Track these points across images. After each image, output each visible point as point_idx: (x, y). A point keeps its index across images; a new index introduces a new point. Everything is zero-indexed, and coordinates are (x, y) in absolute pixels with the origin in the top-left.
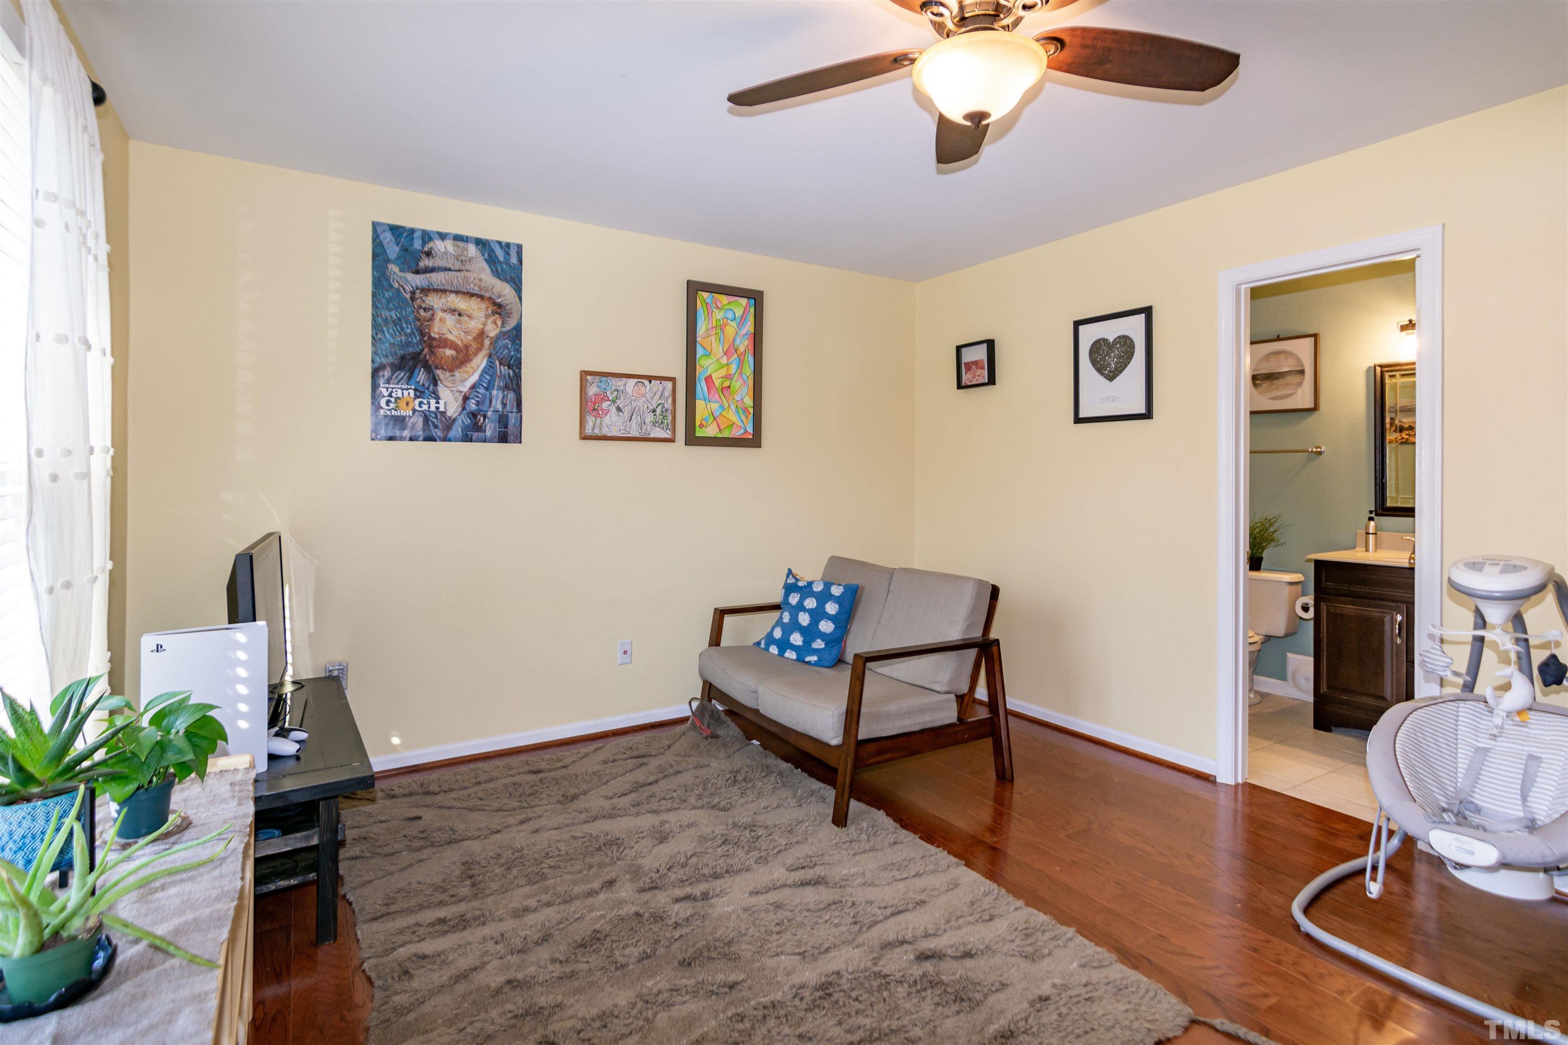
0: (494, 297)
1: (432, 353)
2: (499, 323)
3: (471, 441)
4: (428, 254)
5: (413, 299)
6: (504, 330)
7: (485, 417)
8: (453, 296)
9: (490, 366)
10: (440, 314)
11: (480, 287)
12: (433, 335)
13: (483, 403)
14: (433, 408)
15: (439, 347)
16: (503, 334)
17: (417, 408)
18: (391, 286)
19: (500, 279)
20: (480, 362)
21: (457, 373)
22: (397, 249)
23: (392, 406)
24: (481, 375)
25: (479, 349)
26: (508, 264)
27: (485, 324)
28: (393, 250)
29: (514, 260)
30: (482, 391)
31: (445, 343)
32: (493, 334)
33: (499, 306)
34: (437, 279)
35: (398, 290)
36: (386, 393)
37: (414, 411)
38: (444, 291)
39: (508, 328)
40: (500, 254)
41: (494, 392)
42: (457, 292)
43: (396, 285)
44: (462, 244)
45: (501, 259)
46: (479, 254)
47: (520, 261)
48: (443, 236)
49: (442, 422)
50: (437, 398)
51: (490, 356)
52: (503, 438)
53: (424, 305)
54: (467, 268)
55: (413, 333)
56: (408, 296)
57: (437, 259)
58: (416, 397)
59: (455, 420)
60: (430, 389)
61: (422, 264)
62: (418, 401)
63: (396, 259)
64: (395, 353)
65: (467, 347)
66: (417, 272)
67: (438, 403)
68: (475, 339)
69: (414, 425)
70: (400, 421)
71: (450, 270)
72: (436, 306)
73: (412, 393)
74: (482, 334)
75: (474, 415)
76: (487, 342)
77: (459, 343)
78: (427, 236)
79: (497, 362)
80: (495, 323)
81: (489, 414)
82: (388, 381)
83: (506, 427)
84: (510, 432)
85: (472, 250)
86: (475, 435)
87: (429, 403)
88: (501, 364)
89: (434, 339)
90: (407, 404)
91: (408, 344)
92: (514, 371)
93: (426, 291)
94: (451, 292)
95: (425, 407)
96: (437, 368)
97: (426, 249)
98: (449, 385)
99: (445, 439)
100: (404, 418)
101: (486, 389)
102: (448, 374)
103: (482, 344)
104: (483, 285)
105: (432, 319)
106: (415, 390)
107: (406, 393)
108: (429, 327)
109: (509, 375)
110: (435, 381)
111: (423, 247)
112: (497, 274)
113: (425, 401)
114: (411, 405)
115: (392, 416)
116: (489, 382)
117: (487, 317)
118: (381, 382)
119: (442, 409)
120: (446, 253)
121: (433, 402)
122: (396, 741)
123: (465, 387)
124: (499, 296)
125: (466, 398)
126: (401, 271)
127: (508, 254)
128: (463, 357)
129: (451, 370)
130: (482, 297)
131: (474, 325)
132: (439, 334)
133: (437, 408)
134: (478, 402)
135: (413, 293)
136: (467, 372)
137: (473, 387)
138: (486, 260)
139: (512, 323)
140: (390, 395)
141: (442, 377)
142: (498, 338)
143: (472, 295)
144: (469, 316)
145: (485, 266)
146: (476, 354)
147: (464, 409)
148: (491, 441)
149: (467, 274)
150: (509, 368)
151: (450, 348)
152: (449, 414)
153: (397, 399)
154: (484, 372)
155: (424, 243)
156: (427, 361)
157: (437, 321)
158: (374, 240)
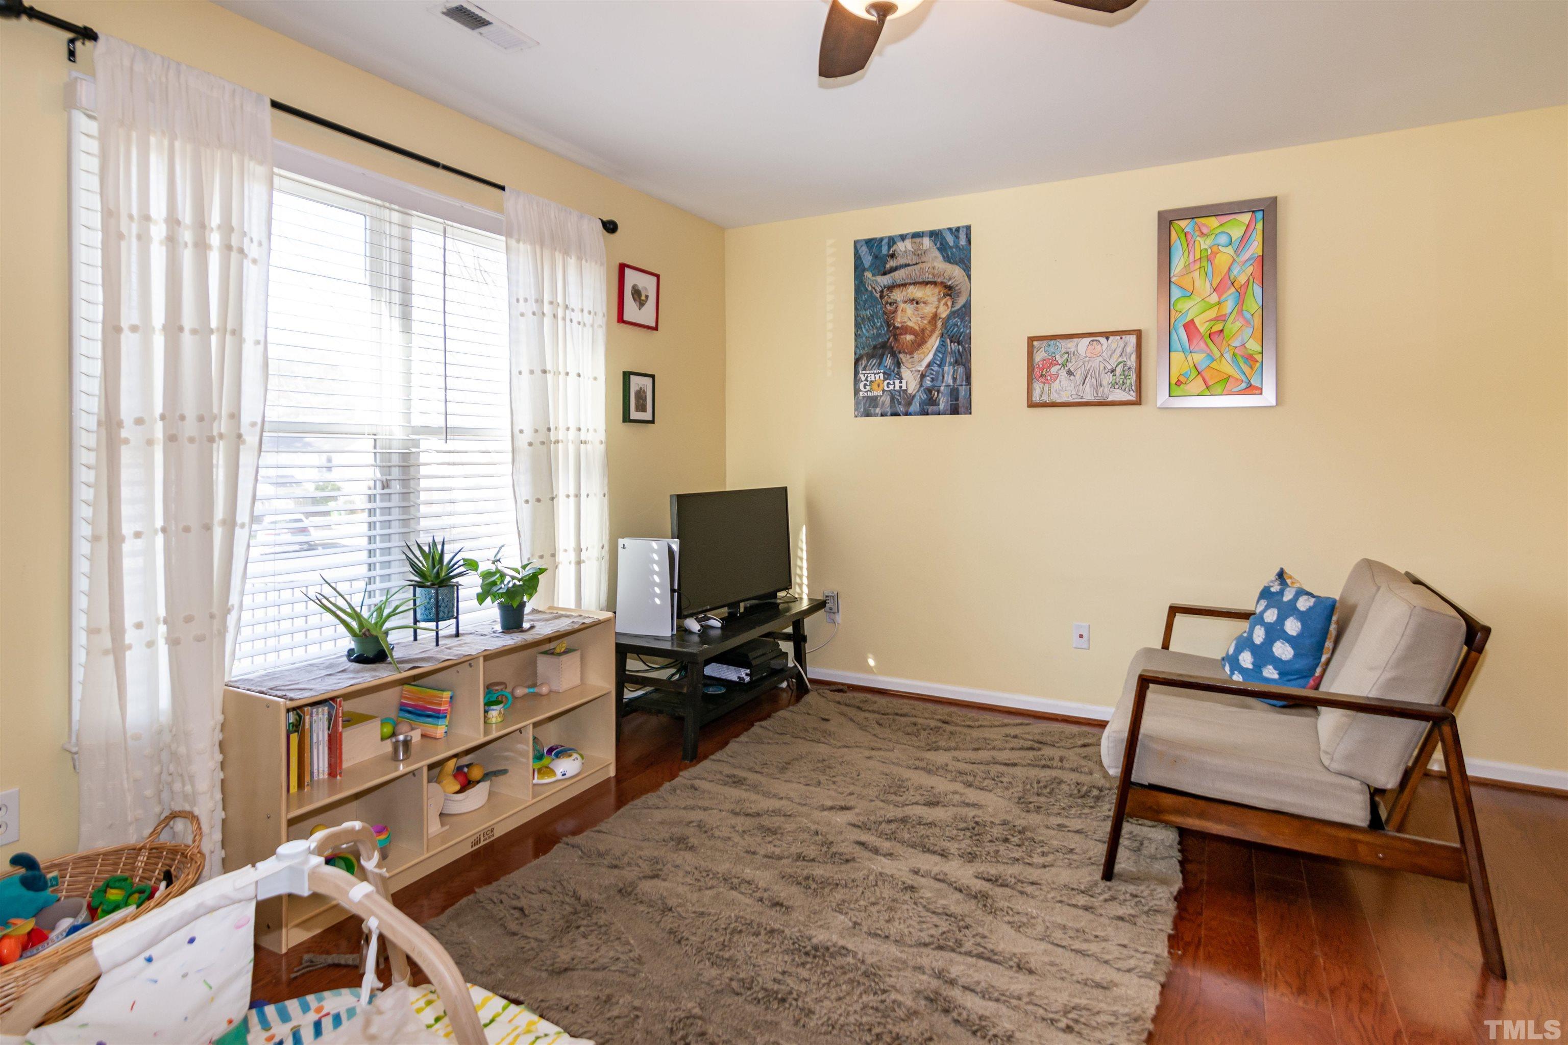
0: (945, 281)
1: (896, 339)
2: (950, 304)
3: (928, 414)
4: (893, 256)
5: (882, 297)
6: (954, 309)
7: (938, 391)
8: (912, 287)
9: (943, 344)
10: (902, 306)
11: (934, 276)
12: (897, 324)
13: (937, 380)
14: (897, 388)
15: (901, 334)
16: (953, 314)
17: (886, 388)
18: (866, 290)
19: (950, 263)
20: (934, 342)
21: (915, 355)
22: (870, 258)
23: (868, 388)
24: (935, 354)
25: (933, 331)
26: (957, 246)
27: (937, 308)
28: (867, 260)
29: (963, 242)
30: (936, 368)
31: (906, 330)
32: (944, 315)
33: (950, 288)
34: (899, 275)
35: (871, 292)
36: (863, 378)
37: (884, 391)
38: (904, 285)
39: (957, 307)
40: (950, 240)
41: (946, 368)
42: (915, 284)
43: (870, 288)
44: (917, 240)
45: (951, 244)
46: (932, 244)
47: (969, 241)
48: (903, 237)
49: (904, 399)
50: (901, 379)
51: (942, 336)
52: (955, 410)
53: (890, 301)
54: (923, 260)
55: (882, 325)
56: (878, 295)
57: (899, 258)
58: (885, 379)
59: (914, 396)
60: (894, 373)
61: (888, 266)
62: (886, 382)
63: (870, 266)
64: (869, 345)
65: (923, 330)
66: (884, 274)
67: (901, 382)
68: (929, 322)
69: (883, 403)
70: (873, 401)
71: (909, 265)
72: (898, 300)
73: (882, 375)
74: (935, 317)
75: (929, 391)
76: (939, 323)
77: (917, 328)
78: (892, 241)
79: (948, 341)
80: (946, 304)
81: (942, 388)
82: (864, 369)
83: (957, 399)
84: (960, 405)
85: (927, 242)
86: (931, 409)
87: (894, 383)
88: (951, 342)
89: (898, 328)
90: (879, 386)
91: (879, 335)
92: (964, 347)
93: (891, 288)
94: (910, 284)
95: (891, 387)
96: (900, 353)
97: (891, 252)
98: (909, 366)
99: (907, 414)
100: (876, 397)
101: (939, 366)
102: (908, 356)
103: (935, 326)
104: (936, 272)
105: (895, 311)
106: (884, 373)
107: (877, 376)
108: (894, 318)
109: (959, 350)
110: (898, 364)
111: (889, 250)
112: (948, 259)
113: (891, 382)
114: (881, 386)
115: (868, 397)
116: (942, 359)
117: (939, 300)
118: (860, 368)
119: (904, 388)
120: (905, 252)
121: (897, 382)
122: (871, 662)
123: (922, 367)
124: (950, 279)
125: (923, 376)
126: (873, 275)
127: (957, 237)
128: (921, 340)
129: (911, 353)
130: (934, 283)
131: (929, 310)
132: (901, 322)
133: (901, 387)
134: (932, 378)
135: (882, 292)
136: (924, 353)
137: (929, 365)
138: (938, 249)
139: (961, 302)
140: (866, 380)
141: (904, 360)
142: (949, 317)
143: (927, 283)
144: (924, 303)
145: (937, 254)
146: (930, 336)
147: (921, 386)
148: (945, 414)
149: (921, 265)
150: (959, 344)
151: (910, 334)
152: (910, 391)
153: (871, 382)
154: (937, 350)
155: (890, 247)
156: (892, 348)
157: (899, 312)
158: (855, 255)
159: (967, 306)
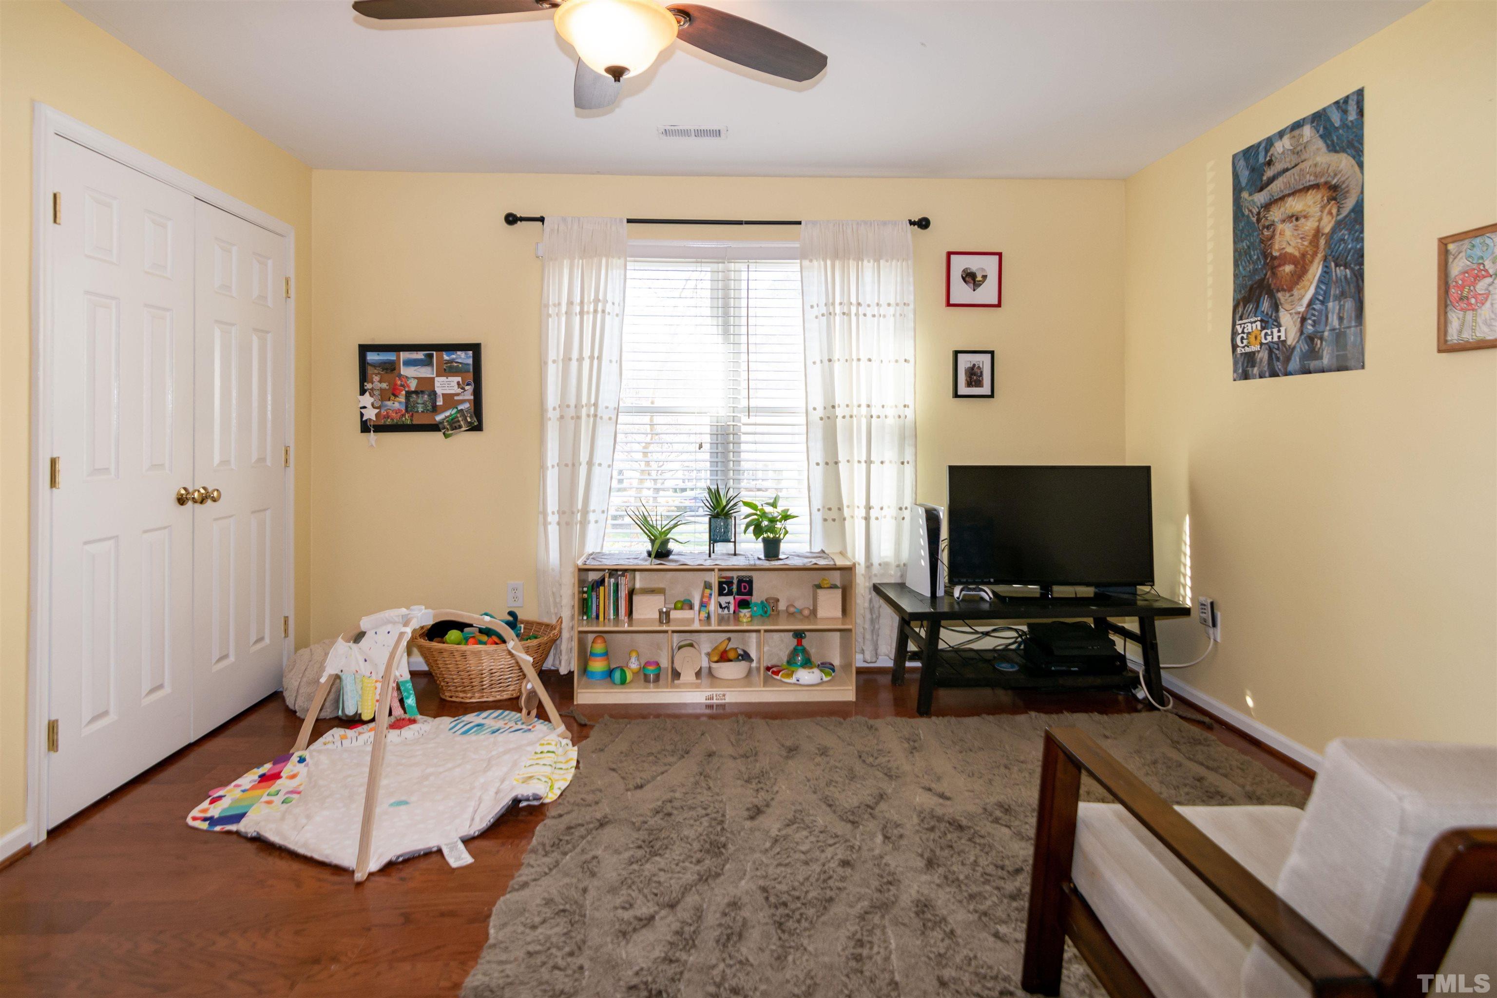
0: (1330, 179)
1: (1274, 274)
2: (1334, 211)
3: (1310, 373)
4: (1270, 163)
5: (1259, 221)
6: (1340, 217)
7: (1321, 339)
8: (1291, 199)
9: (1326, 272)
10: (1280, 227)
11: (1316, 177)
12: (1276, 254)
13: (1319, 323)
14: (1276, 339)
15: (1280, 265)
16: (1339, 225)
17: (1264, 341)
18: (1243, 214)
19: (1336, 152)
20: (1316, 270)
21: (1295, 292)
22: (1247, 173)
23: (1245, 342)
24: (1318, 287)
25: (1315, 254)
26: (1344, 125)
27: (1320, 220)
28: (1244, 175)
29: (1352, 116)
30: (1318, 306)
31: (1285, 258)
32: (1327, 230)
33: (1334, 188)
34: (1277, 187)
35: (1248, 216)
36: (1240, 331)
37: (1261, 344)
38: (1282, 199)
39: (1345, 212)
40: (1336, 118)
41: (1330, 305)
42: (1293, 194)
43: (1246, 212)
44: (1296, 133)
45: (1337, 124)
46: (1314, 131)
47: (1361, 113)
48: (1281, 134)
49: (1283, 353)
50: (1279, 326)
51: (1325, 259)
52: (1342, 367)
53: (1267, 224)
54: (1303, 157)
55: (1258, 258)
56: (1254, 220)
57: (1276, 164)
58: (1263, 328)
59: (1294, 348)
60: (1271, 319)
61: (1265, 178)
62: (1264, 332)
63: (1247, 184)
64: (1246, 285)
65: (1303, 255)
66: (1261, 189)
67: (1279, 331)
68: (1310, 243)
69: (1261, 360)
70: (1250, 359)
71: (1287, 170)
72: (1276, 220)
73: (1258, 323)
74: (1318, 232)
75: (1311, 339)
76: (1322, 242)
77: (1297, 254)
78: (1269, 142)
79: (1333, 264)
80: (1330, 213)
81: (1326, 334)
82: (1241, 319)
83: (1345, 347)
84: (1349, 355)
85: (1307, 131)
86: (1313, 364)
87: (1272, 332)
88: (1336, 265)
89: (1275, 258)
90: (1256, 338)
91: (1255, 271)
92: (1352, 270)
93: (1267, 206)
94: (1289, 195)
95: (1269, 338)
96: (1278, 291)
97: (1268, 159)
98: (1287, 306)
99: (1287, 374)
100: (1253, 353)
101: (1322, 303)
102: (1288, 295)
103: (1317, 246)
104: (1318, 169)
105: (1272, 237)
106: (1262, 321)
107: (1254, 325)
108: (1271, 246)
109: (1346, 277)
110: (1276, 307)
111: (1265, 158)
112: (1333, 148)
113: (1269, 332)
114: (1259, 338)
115: (1246, 353)
116: (1325, 292)
117: (1323, 208)
118: (1238, 317)
119: (1283, 338)
120: (1283, 153)
121: (1275, 330)
122: (1250, 702)
123: (1302, 309)
124: (1335, 175)
125: (1303, 320)
126: (1250, 195)
127: (1345, 112)
128: (1301, 270)
129: (1290, 290)
130: (1316, 186)
131: (1309, 226)
132: (1280, 249)
133: (1279, 337)
134: (1314, 321)
135: (1259, 213)
136: (1304, 287)
137: (1310, 304)
138: (1321, 136)
139: (1349, 204)
140: (1243, 332)
141: (1282, 300)
142: (1334, 231)
143: (1307, 189)
144: (1305, 217)
145: (1320, 144)
146: (1311, 262)
147: (1302, 333)
148: (1330, 370)
149: (1302, 166)
150: (1346, 268)
151: (1289, 263)
152: (1289, 342)
153: (1249, 333)
154: (1320, 281)
155: (1267, 151)
156: (1269, 286)
157: (1277, 237)
158: (1233, 173)
159: (1358, 210)
